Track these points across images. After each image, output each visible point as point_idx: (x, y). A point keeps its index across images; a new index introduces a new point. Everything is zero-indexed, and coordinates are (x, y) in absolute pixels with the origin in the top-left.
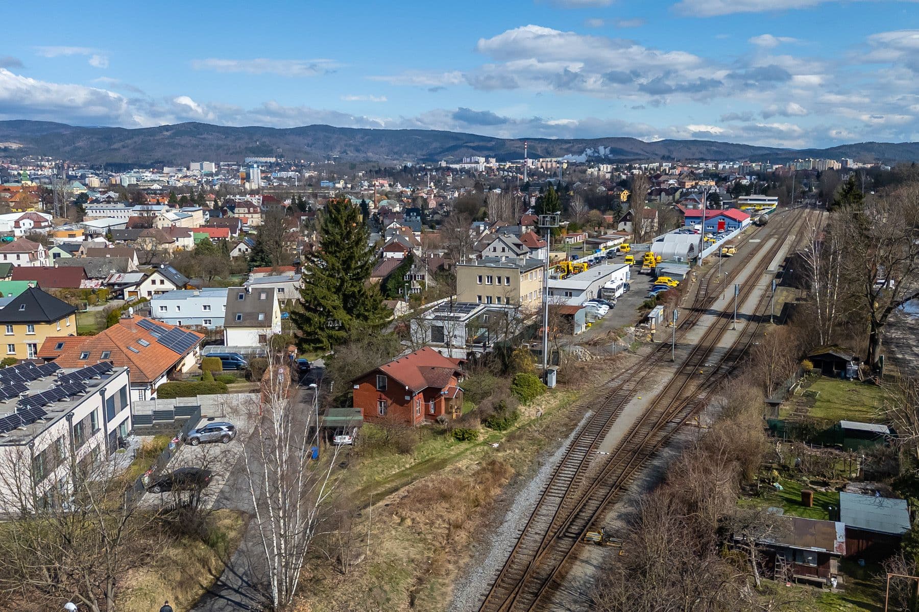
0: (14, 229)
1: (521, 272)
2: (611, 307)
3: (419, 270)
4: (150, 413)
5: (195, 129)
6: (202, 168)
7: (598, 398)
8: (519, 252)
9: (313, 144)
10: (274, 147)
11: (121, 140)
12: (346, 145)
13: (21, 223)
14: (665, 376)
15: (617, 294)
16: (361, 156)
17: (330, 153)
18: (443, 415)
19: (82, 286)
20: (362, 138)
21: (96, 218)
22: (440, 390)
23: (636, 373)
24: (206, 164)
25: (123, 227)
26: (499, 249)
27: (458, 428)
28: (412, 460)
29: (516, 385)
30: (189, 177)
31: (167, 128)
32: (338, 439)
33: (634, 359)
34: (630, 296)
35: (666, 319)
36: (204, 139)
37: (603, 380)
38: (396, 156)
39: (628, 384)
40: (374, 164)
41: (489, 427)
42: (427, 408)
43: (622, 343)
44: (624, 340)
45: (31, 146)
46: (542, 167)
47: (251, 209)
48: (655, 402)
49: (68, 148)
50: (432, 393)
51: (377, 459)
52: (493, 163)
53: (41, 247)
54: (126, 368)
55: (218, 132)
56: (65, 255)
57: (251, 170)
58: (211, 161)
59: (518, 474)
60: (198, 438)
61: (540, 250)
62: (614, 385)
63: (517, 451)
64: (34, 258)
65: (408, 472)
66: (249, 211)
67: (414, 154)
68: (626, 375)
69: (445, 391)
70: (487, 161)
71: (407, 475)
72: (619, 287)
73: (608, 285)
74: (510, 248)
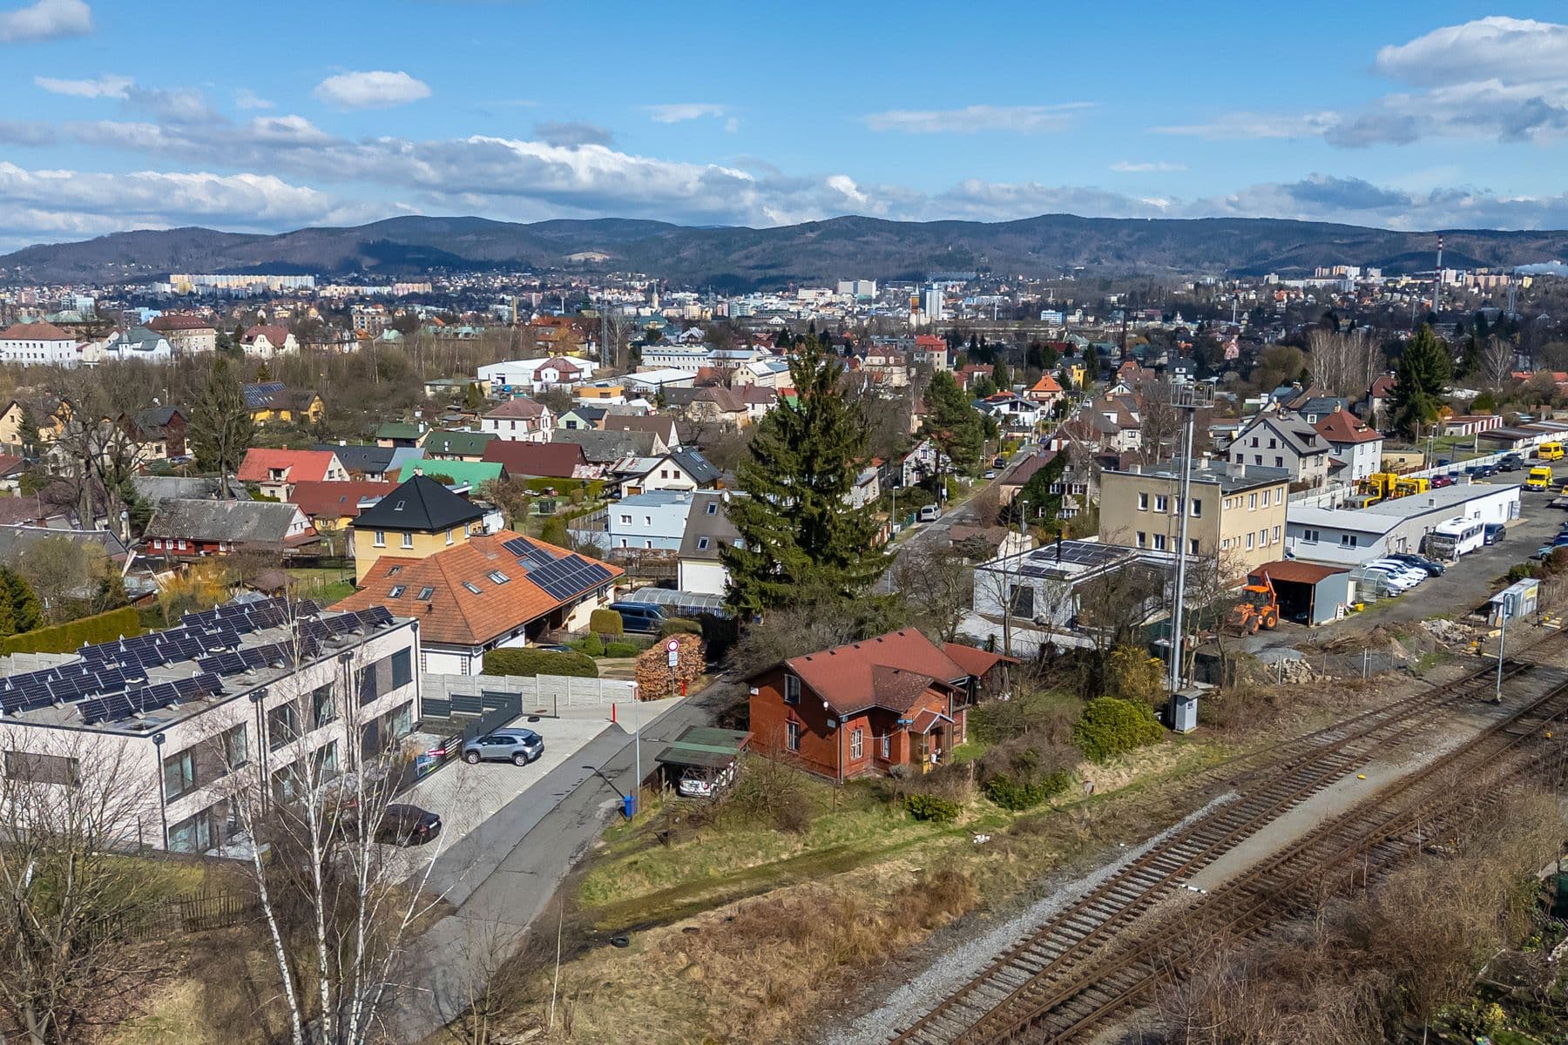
0: (533, 383)
1: (1224, 493)
2: (1433, 573)
3: (1078, 477)
4: (447, 698)
5: (854, 228)
6: (856, 290)
7: (1269, 765)
8: (1304, 448)
9: (1042, 248)
10: (975, 255)
11: (744, 248)
12: (1099, 249)
13: (543, 373)
14: (1460, 732)
15: (1464, 547)
16: (1125, 267)
17: (1071, 263)
18: (904, 765)
19: (575, 476)
20: (1130, 235)
21: (653, 369)
22: (898, 716)
23: (1393, 720)
24: (863, 284)
25: (689, 384)
26: (1264, 442)
27: (916, 793)
28: (800, 846)
29: (1090, 720)
30: (836, 304)
31: (812, 226)
32: (687, 786)
33: (1409, 689)
34: (1497, 553)
35: (1541, 608)
36: (866, 243)
37: (1306, 727)
38: (1189, 267)
39: (1358, 742)
40: (1144, 281)
41: (992, 799)
42: (877, 746)
43: (1399, 651)
44: (1407, 647)
45: (620, 257)
46: (1477, 284)
47: (891, 358)
48: (1391, 792)
49: (669, 260)
50: (883, 720)
51: (730, 835)
52: (1376, 277)
53: (546, 411)
54: (413, 619)
55: (890, 232)
56: (581, 424)
57: (928, 294)
58: (871, 280)
59: (984, 907)
60: (476, 752)
61: (1357, 448)
62: (1327, 740)
63: (1012, 858)
64: (534, 428)
65: (776, 868)
66: (887, 361)
67: (1223, 262)
68: (1368, 721)
69: (908, 719)
70: (1364, 274)
71: (770, 874)
72: (1469, 534)
73: (1445, 527)
74: (1285, 441)
